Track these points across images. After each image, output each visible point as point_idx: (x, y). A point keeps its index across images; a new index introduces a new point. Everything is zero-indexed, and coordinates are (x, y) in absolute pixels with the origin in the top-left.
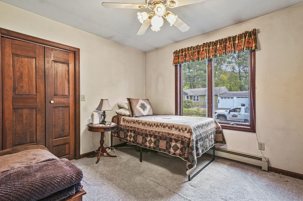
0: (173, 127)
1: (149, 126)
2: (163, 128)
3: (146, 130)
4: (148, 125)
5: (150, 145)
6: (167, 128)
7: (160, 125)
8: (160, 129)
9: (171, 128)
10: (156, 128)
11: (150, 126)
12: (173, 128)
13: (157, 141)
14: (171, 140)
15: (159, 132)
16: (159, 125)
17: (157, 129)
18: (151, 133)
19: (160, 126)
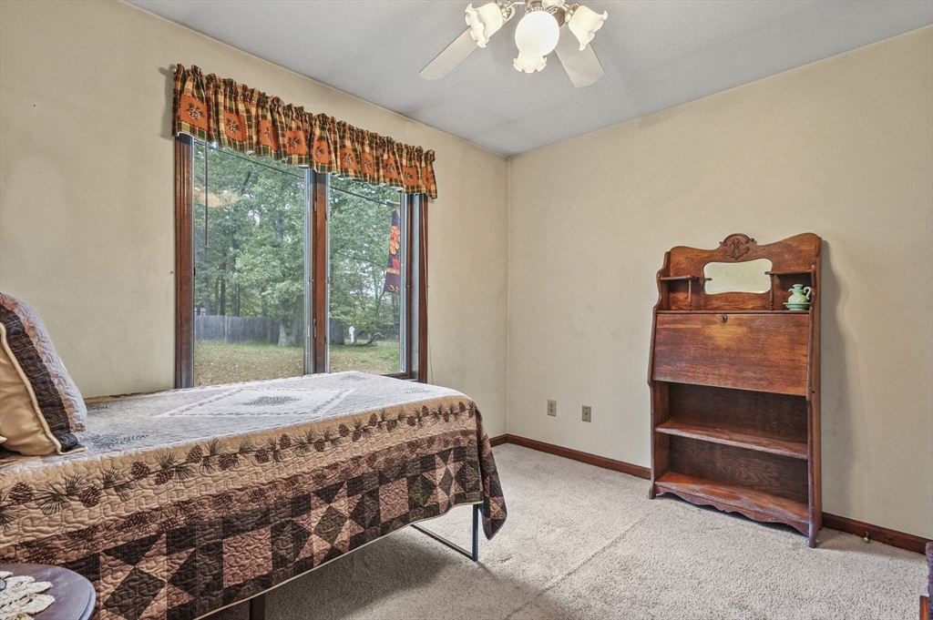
0: (424, 415)
1: (311, 447)
2: (389, 430)
3: (292, 480)
4: (302, 446)
5: (331, 542)
6: (404, 425)
7: (373, 421)
8: (373, 440)
9: (419, 421)
10: (356, 444)
11: (319, 446)
12: (428, 418)
13: (369, 502)
14: (428, 463)
15: (372, 458)
16: (365, 423)
17: (363, 447)
18: (332, 479)
19: (375, 428)
